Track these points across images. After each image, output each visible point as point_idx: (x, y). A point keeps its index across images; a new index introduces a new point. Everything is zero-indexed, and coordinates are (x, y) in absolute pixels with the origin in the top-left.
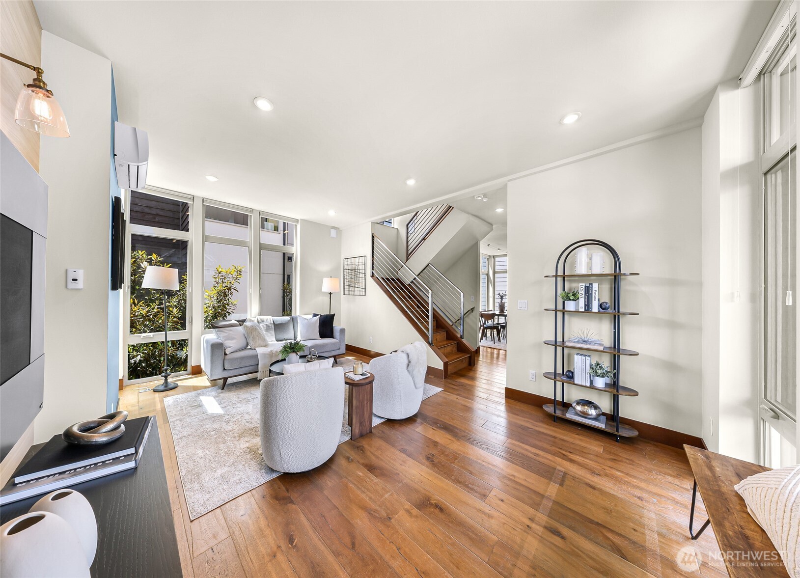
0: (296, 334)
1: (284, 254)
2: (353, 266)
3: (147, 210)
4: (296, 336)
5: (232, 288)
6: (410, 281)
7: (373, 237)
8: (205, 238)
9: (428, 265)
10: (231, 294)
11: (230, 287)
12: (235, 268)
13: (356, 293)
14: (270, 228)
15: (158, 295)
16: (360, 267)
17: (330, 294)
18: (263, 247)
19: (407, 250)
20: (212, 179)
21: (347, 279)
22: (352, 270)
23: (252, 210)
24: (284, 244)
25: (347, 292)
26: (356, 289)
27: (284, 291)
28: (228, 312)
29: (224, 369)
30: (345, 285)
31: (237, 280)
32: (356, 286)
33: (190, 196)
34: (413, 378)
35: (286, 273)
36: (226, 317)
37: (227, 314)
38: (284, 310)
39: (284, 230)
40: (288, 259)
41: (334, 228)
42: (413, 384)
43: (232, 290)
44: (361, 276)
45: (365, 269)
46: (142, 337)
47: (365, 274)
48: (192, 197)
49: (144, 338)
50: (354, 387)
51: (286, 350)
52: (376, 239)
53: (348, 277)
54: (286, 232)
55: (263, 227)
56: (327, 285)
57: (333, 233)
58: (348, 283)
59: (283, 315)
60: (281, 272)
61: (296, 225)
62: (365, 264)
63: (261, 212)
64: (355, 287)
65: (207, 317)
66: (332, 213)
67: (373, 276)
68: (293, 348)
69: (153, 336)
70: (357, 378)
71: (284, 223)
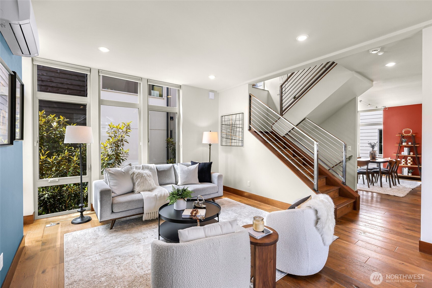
0: (177, 179)
1: (168, 113)
2: (230, 122)
3: (60, 85)
4: (177, 181)
5: (123, 140)
6: (285, 133)
7: (250, 96)
8: (101, 102)
9: (304, 119)
10: (123, 145)
11: (122, 140)
12: (125, 124)
13: (233, 144)
14: (156, 95)
15: (67, 147)
16: (238, 122)
17: (210, 145)
18: (151, 109)
19: (281, 108)
20: (104, 50)
21: (224, 133)
22: (229, 125)
23: (141, 79)
24: (168, 105)
25: (224, 144)
26: (233, 141)
27: (168, 144)
28: (122, 159)
29: (112, 212)
30: (222, 137)
31: (127, 134)
32: (234, 138)
33: (87, 68)
34: (321, 236)
35: (169, 129)
36: (121, 163)
37: (121, 160)
38: (168, 159)
39: (168, 95)
40: (170, 118)
41: (212, 91)
42: (322, 241)
43: (124, 142)
44: (238, 129)
45: (243, 124)
46: (49, 181)
47: (243, 128)
48: (89, 69)
49: (51, 182)
50: (257, 247)
51: (174, 197)
52: (252, 97)
53: (225, 131)
54: (169, 97)
55: (150, 94)
56: (206, 138)
57: (211, 95)
58: (225, 136)
59: (167, 163)
60: (166, 128)
61: (179, 90)
62: (243, 120)
63: (148, 80)
64: (232, 139)
65: (103, 163)
66: (212, 77)
67: (250, 129)
68: (180, 195)
69: (59, 180)
70: (258, 236)
71: (168, 88)
